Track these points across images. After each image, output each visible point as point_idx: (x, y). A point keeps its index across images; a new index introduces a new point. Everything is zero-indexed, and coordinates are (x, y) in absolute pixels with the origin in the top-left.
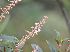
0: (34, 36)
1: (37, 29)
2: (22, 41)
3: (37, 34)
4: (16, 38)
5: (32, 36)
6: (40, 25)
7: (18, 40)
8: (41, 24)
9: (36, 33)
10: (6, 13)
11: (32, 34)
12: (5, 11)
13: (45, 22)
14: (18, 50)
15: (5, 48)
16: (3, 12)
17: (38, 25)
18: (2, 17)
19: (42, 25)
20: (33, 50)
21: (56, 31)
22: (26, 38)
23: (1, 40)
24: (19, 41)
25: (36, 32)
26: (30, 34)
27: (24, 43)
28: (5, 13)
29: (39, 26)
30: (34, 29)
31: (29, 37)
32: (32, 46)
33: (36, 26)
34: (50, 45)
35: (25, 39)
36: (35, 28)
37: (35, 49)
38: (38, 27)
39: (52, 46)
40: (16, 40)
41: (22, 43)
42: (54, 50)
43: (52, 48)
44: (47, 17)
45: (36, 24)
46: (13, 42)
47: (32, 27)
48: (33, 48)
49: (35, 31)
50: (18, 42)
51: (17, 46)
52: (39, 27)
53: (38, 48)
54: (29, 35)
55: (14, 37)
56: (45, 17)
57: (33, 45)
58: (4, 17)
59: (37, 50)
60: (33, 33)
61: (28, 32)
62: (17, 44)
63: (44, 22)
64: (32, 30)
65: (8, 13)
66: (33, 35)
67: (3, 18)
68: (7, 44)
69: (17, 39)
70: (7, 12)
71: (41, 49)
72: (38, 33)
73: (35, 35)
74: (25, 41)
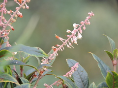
0: (70, 46)
1: (75, 34)
2: (51, 55)
3: (76, 42)
4: (40, 49)
5: (68, 46)
6: (82, 28)
7: (44, 53)
8: (83, 26)
9: (74, 42)
10: (24, 7)
11: (68, 42)
12: (22, 4)
13: (89, 23)
14: (44, 70)
15: (21, 67)
16: (19, 6)
17: (78, 26)
18: (16, 14)
19: (84, 28)
20: (69, 69)
21: (108, 37)
22: (57, 49)
23: (16, 53)
24: (46, 54)
25: (75, 40)
26: (65, 43)
27: (54, 57)
28: (22, 8)
29: (80, 28)
30: (70, 34)
31: (62, 48)
32: (68, 63)
33: (75, 29)
34: (98, 60)
35: (57, 51)
36: (73, 32)
37: (72, 68)
38: (77, 30)
39: (101, 62)
40: (41, 53)
41: (52, 57)
42: (106, 69)
43: (102, 66)
44: (93, 15)
45: (75, 25)
46: (36, 56)
47: (68, 31)
48: (70, 66)
49: (72, 37)
50: (44, 56)
51: (42, 63)
52: (79, 31)
53: (78, 67)
54: (63, 45)
55: (37, 48)
56: (89, 13)
57: (69, 61)
58: (21, 14)
59: (76, 69)
60: (70, 40)
61: (61, 39)
62: (42, 60)
63: (88, 21)
64: (68, 36)
65: (28, 7)
66: (70, 44)
67: (19, 16)
68: (26, 60)
69: (42, 51)
70: (25, 5)
71: (82, 68)
72: (78, 40)
73: (73, 44)
74: (55, 54)
